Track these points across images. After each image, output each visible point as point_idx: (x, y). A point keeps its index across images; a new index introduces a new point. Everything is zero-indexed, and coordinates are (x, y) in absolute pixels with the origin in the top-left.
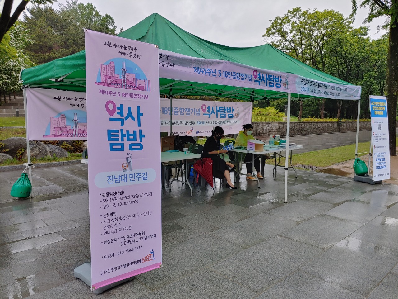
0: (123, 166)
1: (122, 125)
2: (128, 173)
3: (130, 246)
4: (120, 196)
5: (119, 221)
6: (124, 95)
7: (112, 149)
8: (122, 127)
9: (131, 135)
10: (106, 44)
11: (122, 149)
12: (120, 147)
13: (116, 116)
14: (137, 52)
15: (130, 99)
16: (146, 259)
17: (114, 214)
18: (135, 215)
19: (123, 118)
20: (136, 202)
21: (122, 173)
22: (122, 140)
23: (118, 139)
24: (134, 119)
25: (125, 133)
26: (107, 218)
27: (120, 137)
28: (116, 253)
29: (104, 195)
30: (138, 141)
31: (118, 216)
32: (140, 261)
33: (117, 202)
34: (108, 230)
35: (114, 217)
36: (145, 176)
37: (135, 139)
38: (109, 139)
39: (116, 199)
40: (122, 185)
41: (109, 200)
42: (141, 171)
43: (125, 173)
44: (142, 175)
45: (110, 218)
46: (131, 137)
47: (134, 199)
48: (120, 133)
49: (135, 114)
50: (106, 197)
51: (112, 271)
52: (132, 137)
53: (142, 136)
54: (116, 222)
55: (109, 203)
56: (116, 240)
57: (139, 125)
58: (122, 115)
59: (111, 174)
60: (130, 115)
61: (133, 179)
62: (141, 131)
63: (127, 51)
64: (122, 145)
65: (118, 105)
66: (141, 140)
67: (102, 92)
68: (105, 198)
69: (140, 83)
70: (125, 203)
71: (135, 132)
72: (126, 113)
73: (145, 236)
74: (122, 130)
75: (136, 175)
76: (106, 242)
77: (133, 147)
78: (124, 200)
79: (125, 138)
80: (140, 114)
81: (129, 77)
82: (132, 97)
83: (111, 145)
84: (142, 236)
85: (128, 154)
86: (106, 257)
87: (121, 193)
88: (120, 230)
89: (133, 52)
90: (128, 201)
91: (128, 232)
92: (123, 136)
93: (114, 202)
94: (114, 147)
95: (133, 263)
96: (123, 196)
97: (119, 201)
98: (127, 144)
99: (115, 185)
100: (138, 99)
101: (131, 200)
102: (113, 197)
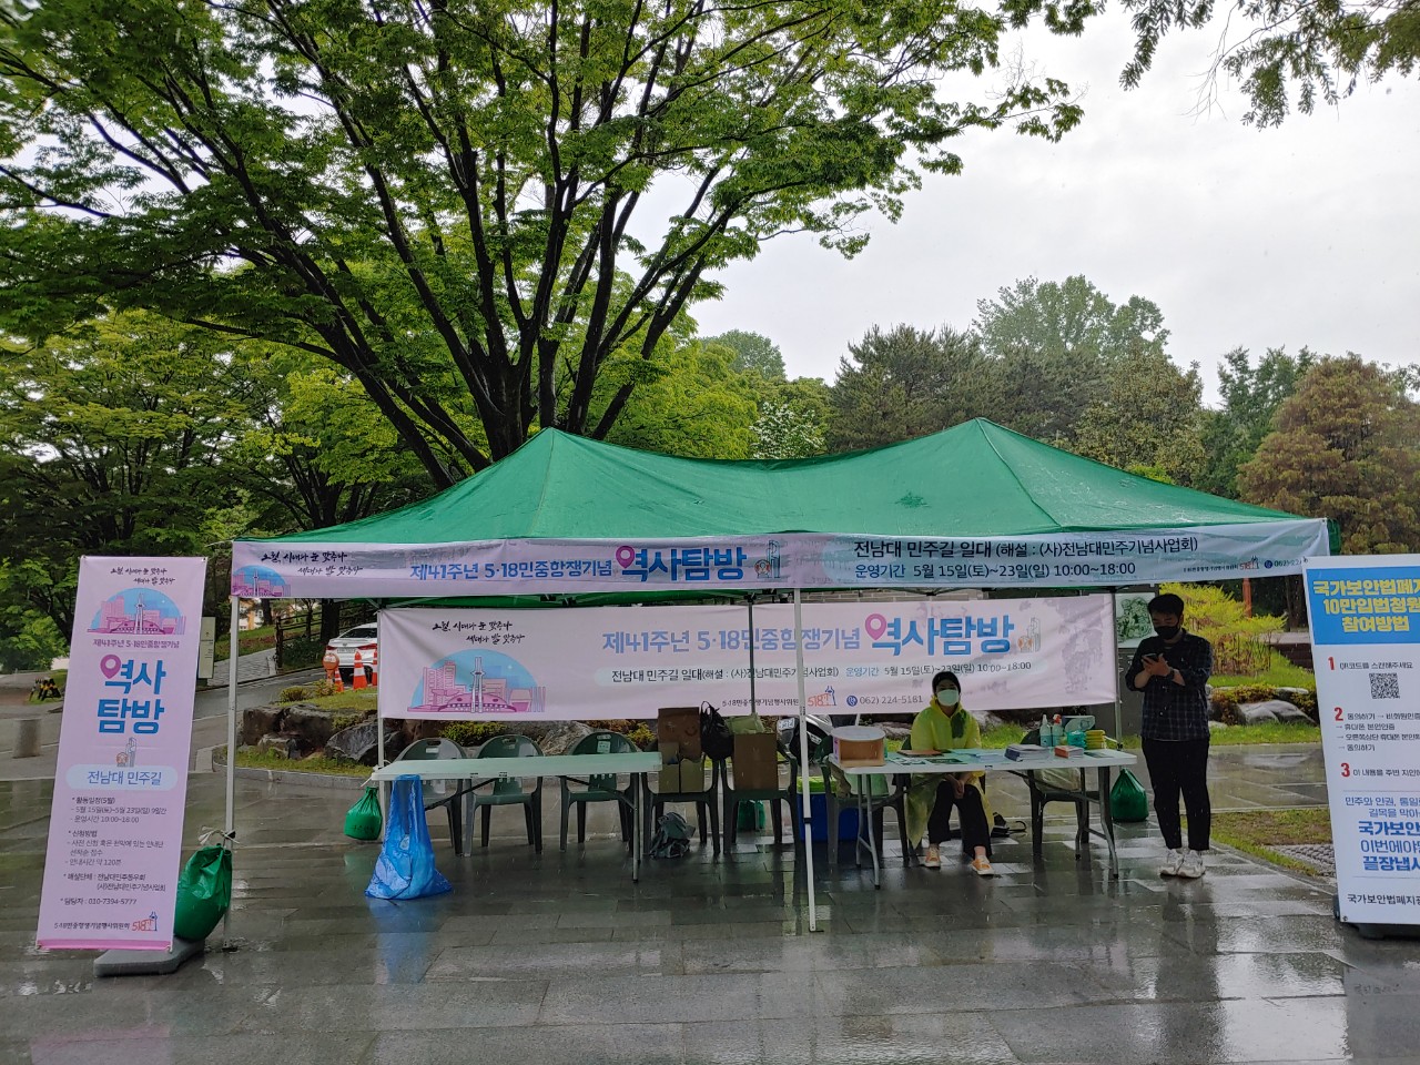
0: (118, 759)
1: (127, 692)
2: (126, 770)
3: (113, 894)
4: (107, 805)
5: (99, 847)
6: (137, 644)
7: (102, 730)
8: (126, 696)
9: (141, 708)
10: (114, 571)
11: (121, 730)
12: (117, 727)
13: (118, 677)
14: (166, 576)
15: (147, 650)
16: (141, 926)
17: (94, 833)
18: (129, 843)
19: (131, 681)
20: (136, 820)
21: (115, 768)
22: (123, 716)
23: (116, 715)
24: (149, 682)
25: (130, 704)
26: (79, 838)
27: (119, 712)
28: (86, 898)
29: (79, 800)
30: (151, 719)
31: (99, 838)
32: (127, 925)
33: (101, 815)
34: (78, 857)
35: (91, 838)
36: (157, 777)
37: (146, 715)
38: (101, 714)
39: (99, 811)
40: (113, 786)
41: (87, 810)
42: (150, 769)
43: (121, 769)
44: (150, 775)
45: (86, 839)
46: (140, 712)
47: (131, 815)
48: (120, 706)
49: (152, 675)
50: (82, 805)
51: (75, 927)
52: (142, 712)
53: (159, 710)
54: (95, 848)
55: (86, 814)
56: (90, 876)
57: (157, 691)
58: (129, 677)
59: (94, 768)
60: (143, 675)
61: (133, 781)
62: (158, 702)
63: (149, 576)
64: (122, 724)
65: (124, 661)
66: (156, 717)
67: (98, 642)
68: (79, 805)
69: (168, 622)
70: (115, 819)
71: (148, 703)
72: (136, 673)
73: (145, 882)
74: (125, 701)
75: (140, 775)
76: (71, 876)
77: (140, 728)
78: (113, 814)
79: (129, 713)
80: (160, 673)
81: (150, 616)
82: (150, 646)
83: (102, 723)
84: (139, 882)
85: (131, 739)
86: (69, 901)
87: (110, 801)
88: (100, 862)
89: (161, 575)
90: (120, 816)
91: (114, 870)
92: (125, 708)
93: (95, 814)
94: (107, 726)
95: (115, 925)
96: (113, 806)
97: (106, 815)
98: (130, 721)
99: (99, 786)
100: (160, 650)
101: (126, 815)
102: (95, 805)
